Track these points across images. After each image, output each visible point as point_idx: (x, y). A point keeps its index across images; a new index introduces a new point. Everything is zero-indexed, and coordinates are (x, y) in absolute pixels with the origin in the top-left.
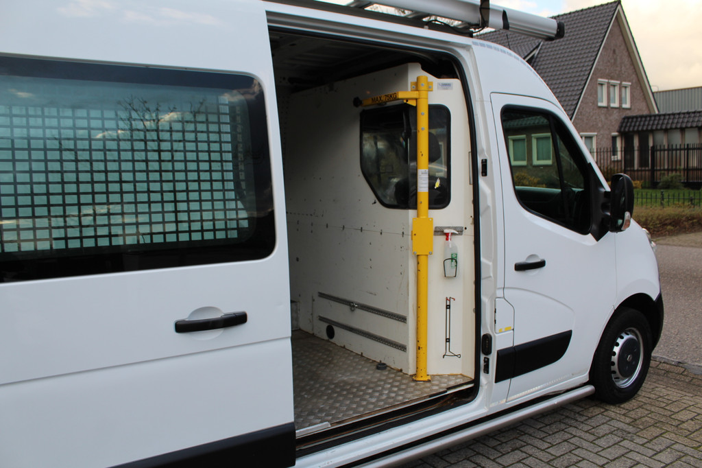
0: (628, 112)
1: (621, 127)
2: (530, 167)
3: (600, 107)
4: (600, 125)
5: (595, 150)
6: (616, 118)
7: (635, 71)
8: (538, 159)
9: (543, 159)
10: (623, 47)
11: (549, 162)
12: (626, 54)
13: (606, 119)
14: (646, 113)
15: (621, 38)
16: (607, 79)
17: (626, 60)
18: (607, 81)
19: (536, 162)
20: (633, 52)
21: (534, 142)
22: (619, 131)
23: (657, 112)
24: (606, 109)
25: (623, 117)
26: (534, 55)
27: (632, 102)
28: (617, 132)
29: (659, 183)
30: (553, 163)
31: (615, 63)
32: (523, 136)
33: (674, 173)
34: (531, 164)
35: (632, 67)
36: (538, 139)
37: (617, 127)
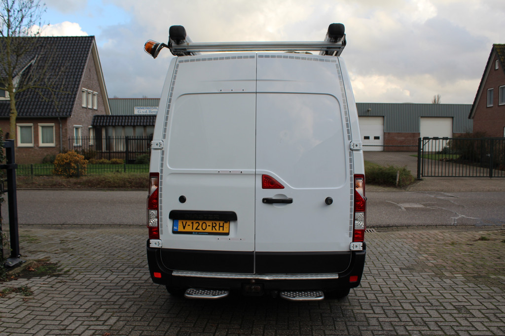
0: (96, 112)
1: (94, 122)
2: (36, 148)
3: (83, 107)
4: (83, 120)
5: (81, 138)
6: (91, 115)
7: (100, 85)
8: (43, 142)
9: (47, 143)
10: (94, 68)
11: (52, 145)
12: (95, 72)
13: (86, 116)
14: (104, 114)
15: (93, 61)
16: (86, 88)
17: (96, 78)
18: (86, 89)
19: (41, 144)
20: (100, 72)
21: (40, 129)
22: (93, 125)
23: (110, 114)
24: (85, 109)
25: (94, 115)
26: (32, 63)
27: (98, 106)
28: (92, 125)
29: (135, 160)
30: (56, 145)
31: (90, 78)
32: (31, 124)
33: (144, 155)
34: (38, 146)
35: (98, 82)
36: (43, 127)
37: (91, 123)
